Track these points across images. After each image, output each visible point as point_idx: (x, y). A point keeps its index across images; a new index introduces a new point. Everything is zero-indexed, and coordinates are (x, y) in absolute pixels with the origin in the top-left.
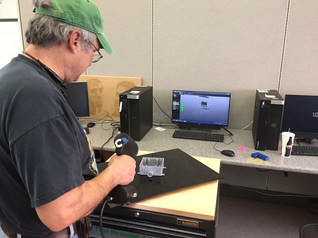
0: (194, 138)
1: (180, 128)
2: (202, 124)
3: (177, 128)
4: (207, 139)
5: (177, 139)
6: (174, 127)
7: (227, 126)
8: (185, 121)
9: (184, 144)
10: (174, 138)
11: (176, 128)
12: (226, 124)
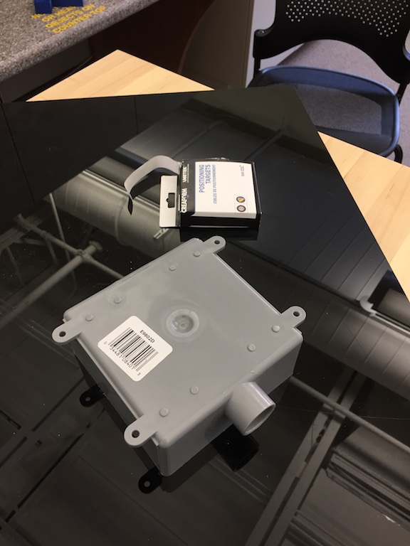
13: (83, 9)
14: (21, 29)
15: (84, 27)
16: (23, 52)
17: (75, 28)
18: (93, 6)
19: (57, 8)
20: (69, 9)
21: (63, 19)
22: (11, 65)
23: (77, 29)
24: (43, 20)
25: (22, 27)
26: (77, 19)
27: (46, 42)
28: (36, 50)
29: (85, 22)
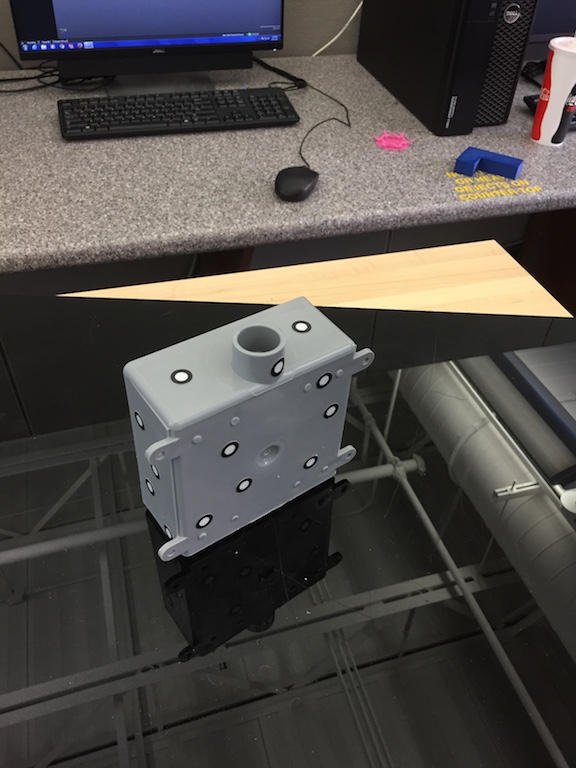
0: (173, 126)
1: (65, 82)
2: (172, 51)
3: (53, 84)
4: (230, 122)
5: (92, 145)
6: (35, 83)
7: (279, 45)
8: (88, 45)
9: (146, 169)
10: (73, 145)
11: (46, 85)
12: (275, 38)
13: (513, 182)
14: (425, 183)
15: (501, 203)
16: (410, 208)
17: (488, 200)
18: (527, 183)
19: (481, 173)
20: (494, 177)
21: (481, 187)
22: (390, 217)
23: (491, 203)
24: (457, 181)
25: (427, 181)
26: (497, 192)
27: (444, 206)
28: (427, 211)
29: (506, 198)
